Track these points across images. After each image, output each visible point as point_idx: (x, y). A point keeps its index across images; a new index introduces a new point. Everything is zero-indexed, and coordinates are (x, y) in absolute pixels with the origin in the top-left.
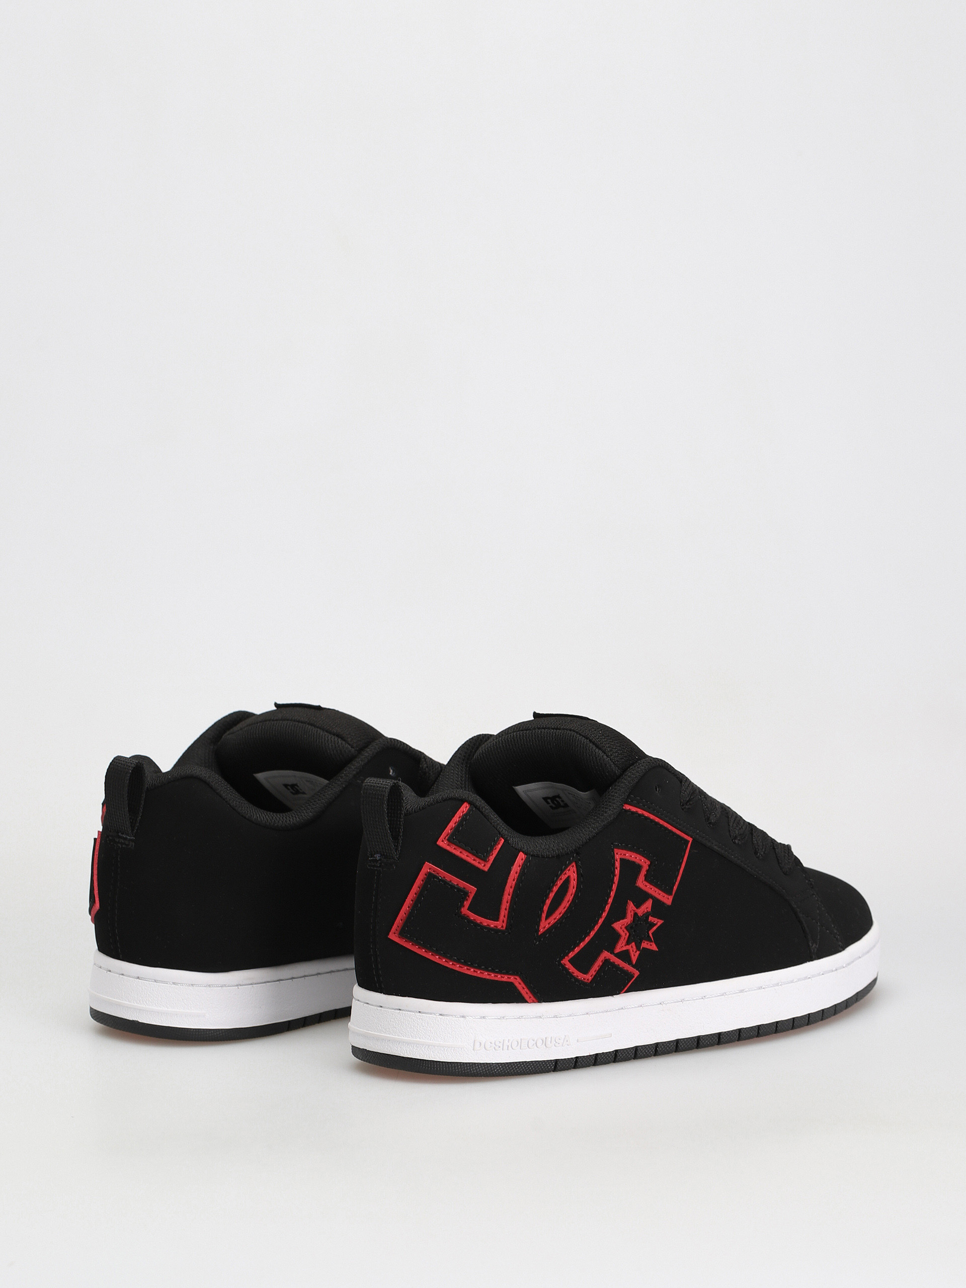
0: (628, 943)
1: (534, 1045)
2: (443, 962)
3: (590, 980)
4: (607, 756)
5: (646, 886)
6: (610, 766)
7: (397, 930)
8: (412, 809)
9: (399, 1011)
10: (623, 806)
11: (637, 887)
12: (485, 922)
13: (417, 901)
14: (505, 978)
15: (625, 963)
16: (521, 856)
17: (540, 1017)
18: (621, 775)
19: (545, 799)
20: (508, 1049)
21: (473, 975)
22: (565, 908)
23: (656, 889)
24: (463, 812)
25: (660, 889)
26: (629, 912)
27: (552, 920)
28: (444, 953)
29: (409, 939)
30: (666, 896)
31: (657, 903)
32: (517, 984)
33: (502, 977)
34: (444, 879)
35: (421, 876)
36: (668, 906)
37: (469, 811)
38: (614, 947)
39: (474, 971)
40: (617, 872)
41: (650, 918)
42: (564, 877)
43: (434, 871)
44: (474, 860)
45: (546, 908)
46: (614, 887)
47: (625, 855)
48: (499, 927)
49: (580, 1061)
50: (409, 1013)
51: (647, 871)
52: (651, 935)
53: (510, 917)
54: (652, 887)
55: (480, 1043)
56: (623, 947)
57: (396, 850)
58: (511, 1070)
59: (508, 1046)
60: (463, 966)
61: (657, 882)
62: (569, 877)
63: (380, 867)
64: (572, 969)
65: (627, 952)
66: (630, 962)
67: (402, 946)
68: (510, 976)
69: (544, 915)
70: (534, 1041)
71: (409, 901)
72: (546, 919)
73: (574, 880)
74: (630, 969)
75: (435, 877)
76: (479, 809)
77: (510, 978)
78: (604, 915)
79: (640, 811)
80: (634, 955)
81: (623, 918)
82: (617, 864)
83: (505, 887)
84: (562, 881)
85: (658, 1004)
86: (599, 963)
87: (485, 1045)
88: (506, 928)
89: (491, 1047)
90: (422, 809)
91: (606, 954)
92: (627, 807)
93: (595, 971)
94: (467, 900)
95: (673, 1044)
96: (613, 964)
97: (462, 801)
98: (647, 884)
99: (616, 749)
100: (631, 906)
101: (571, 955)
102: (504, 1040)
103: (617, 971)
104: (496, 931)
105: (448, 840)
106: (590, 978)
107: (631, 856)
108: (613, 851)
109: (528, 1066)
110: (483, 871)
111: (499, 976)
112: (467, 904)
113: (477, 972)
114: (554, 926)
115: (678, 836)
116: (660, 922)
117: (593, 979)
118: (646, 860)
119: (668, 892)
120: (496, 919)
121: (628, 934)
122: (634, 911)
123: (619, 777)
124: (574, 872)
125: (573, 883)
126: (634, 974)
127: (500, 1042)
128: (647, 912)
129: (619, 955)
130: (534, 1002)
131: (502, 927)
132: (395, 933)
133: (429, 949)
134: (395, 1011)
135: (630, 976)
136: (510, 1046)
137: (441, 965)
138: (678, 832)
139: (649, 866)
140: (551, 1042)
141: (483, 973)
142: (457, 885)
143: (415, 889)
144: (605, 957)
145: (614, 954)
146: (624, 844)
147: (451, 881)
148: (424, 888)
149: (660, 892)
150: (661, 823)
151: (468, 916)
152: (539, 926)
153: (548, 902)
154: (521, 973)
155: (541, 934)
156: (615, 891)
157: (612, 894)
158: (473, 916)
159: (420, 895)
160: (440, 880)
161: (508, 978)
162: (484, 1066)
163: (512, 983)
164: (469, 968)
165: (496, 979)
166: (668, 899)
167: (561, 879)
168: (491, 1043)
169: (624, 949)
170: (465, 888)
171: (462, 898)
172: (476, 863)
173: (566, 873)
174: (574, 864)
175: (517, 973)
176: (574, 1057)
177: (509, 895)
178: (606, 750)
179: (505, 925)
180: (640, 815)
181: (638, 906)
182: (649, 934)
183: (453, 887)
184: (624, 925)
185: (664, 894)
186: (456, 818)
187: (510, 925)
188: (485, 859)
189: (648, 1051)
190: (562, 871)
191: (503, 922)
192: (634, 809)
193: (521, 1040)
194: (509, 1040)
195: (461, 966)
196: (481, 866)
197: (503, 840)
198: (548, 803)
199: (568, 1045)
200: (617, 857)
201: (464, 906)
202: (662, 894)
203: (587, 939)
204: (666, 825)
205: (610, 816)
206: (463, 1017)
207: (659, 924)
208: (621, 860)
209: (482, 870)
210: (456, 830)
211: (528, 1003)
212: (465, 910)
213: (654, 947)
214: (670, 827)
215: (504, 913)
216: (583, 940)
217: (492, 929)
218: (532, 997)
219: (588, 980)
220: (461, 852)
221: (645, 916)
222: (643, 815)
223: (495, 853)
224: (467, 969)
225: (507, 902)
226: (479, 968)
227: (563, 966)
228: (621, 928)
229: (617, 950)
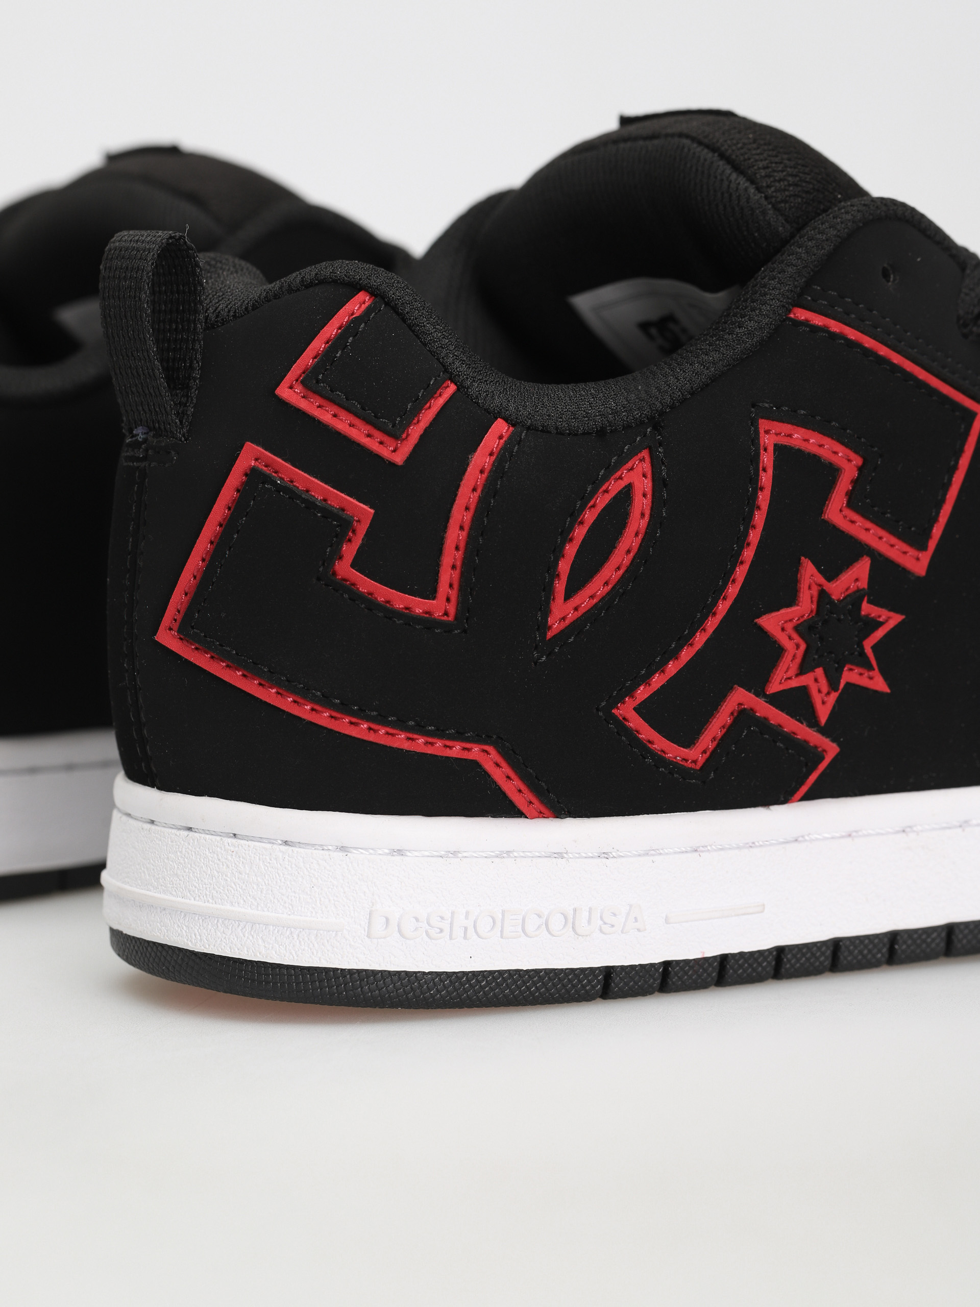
0: (803, 670)
1: (539, 927)
2: (287, 703)
3: (698, 766)
4: (759, 189)
5: (853, 522)
6: (764, 213)
7: (175, 620)
8: (229, 311)
9: (186, 833)
10: (790, 311)
11: (825, 522)
12: (400, 600)
13: (221, 544)
14: (456, 750)
15: (799, 721)
16: (500, 427)
17: (560, 855)
18: (792, 236)
19: (644, 326)
20: (465, 938)
21: (366, 738)
22: (619, 568)
23: (882, 533)
24: (353, 314)
25: (892, 531)
26: (804, 585)
27: (585, 600)
28: (288, 681)
29: (203, 645)
30: (912, 552)
31: (882, 566)
32: (489, 767)
33: (446, 746)
34: (289, 484)
35: (235, 479)
36: (918, 578)
37: (369, 311)
38: (766, 680)
39: (370, 729)
40: (766, 479)
41: (867, 608)
42: (614, 487)
43: (266, 466)
44: (369, 436)
45: (564, 567)
46: (759, 518)
47: (790, 436)
48: (438, 614)
49: (676, 974)
50: (208, 836)
51: (855, 482)
52: (868, 651)
53: (466, 586)
54: (869, 525)
55: (387, 920)
56: (790, 678)
57: (181, 415)
58: (476, 993)
59: (466, 929)
60: (338, 715)
61: (884, 513)
62: (629, 487)
63: (145, 458)
64: (647, 733)
65: (804, 691)
66: (812, 721)
67: (187, 662)
68: (468, 745)
69: (560, 586)
70: (539, 916)
71: (203, 545)
72: (567, 597)
73: (645, 495)
74: (813, 737)
75: (266, 479)
76: (395, 309)
77: (469, 750)
78: (733, 590)
79: (835, 326)
80: (824, 703)
81: (789, 605)
82: (767, 459)
83: (452, 507)
84: (608, 498)
85: (897, 832)
86: (722, 718)
87: (399, 926)
88: (456, 618)
89: (416, 929)
90: (253, 310)
91: (740, 697)
92: (801, 314)
93: (714, 739)
94: (350, 540)
95: (939, 935)
96: (763, 724)
97: (354, 288)
98: (855, 517)
99: (782, 171)
100: (809, 573)
101: (642, 693)
102: (453, 913)
103: (775, 742)
104: (428, 623)
105: (302, 382)
106: (701, 759)
107: (807, 440)
108: (754, 423)
109: (524, 983)
110: (392, 465)
111: (439, 744)
112: (349, 551)
113: (375, 731)
114: (591, 616)
115: (945, 399)
116: (893, 620)
117: (708, 760)
118: (852, 455)
119: (918, 541)
120: (430, 592)
121: (803, 646)
122: (820, 585)
123: (785, 242)
124: (644, 476)
125: (641, 504)
126: (824, 751)
127: (442, 918)
128: (858, 590)
129: (780, 700)
130: (541, 815)
131: (446, 614)
132: (170, 629)
133: (252, 669)
134: (178, 832)
135: (813, 756)
136: (471, 931)
137: (283, 711)
138: (946, 389)
139: (860, 469)
140: (589, 922)
141: (393, 735)
142: (325, 500)
143: (219, 512)
144: (740, 704)
145: (765, 696)
146: (785, 408)
147: (307, 491)
148: (238, 508)
149: (893, 540)
150: (895, 361)
151: (354, 584)
152: (547, 612)
153: (571, 550)
154: (499, 737)
155: (554, 637)
156: (760, 529)
157: (754, 537)
158: (365, 584)
159: (228, 526)
160: (279, 488)
161: (464, 749)
162: (400, 979)
163: (475, 764)
164: (354, 720)
165: (429, 750)
166: (918, 559)
167: (606, 491)
168: (417, 920)
169: (795, 683)
170: (343, 510)
171: (337, 536)
172: (372, 445)
173: (621, 478)
174: (645, 454)
175: (489, 737)
176: (657, 961)
177: (462, 528)
178: (755, 174)
179: (452, 609)
180: (833, 336)
181: (831, 574)
182: (862, 648)
183: (311, 505)
184: (791, 620)
185: (905, 547)
186: (331, 330)
187: (464, 609)
188: (396, 434)
189: (870, 951)
190: (611, 470)
191: (448, 600)
192: (818, 320)
193: (503, 913)
194: (467, 913)
195: (334, 714)
196: (385, 452)
197: (452, 388)
198: (651, 337)
199: (639, 930)
200: (767, 440)
201: (341, 558)
202: (901, 545)
203: (686, 655)
204: (909, 366)
205: (750, 334)
206: (343, 849)
207: (892, 624)
208: (778, 448)
209: (390, 462)
210: (326, 359)
211: (526, 817)
212: (344, 568)
213: (879, 684)
214: (922, 374)
215: (448, 576)
216: (674, 655)
217: (418, 620)
218: (537, 804)
219: (695, 762)
220: (335, 416)
221: (849, 599)
222: (842, 336)
223: (427, 417)
224: (351, 723)
225: (457, 548)
226: (382, 720)
227: (621, 726)
228: (783, 629)
229: (774, 687)
